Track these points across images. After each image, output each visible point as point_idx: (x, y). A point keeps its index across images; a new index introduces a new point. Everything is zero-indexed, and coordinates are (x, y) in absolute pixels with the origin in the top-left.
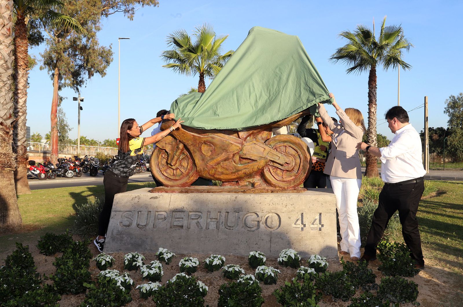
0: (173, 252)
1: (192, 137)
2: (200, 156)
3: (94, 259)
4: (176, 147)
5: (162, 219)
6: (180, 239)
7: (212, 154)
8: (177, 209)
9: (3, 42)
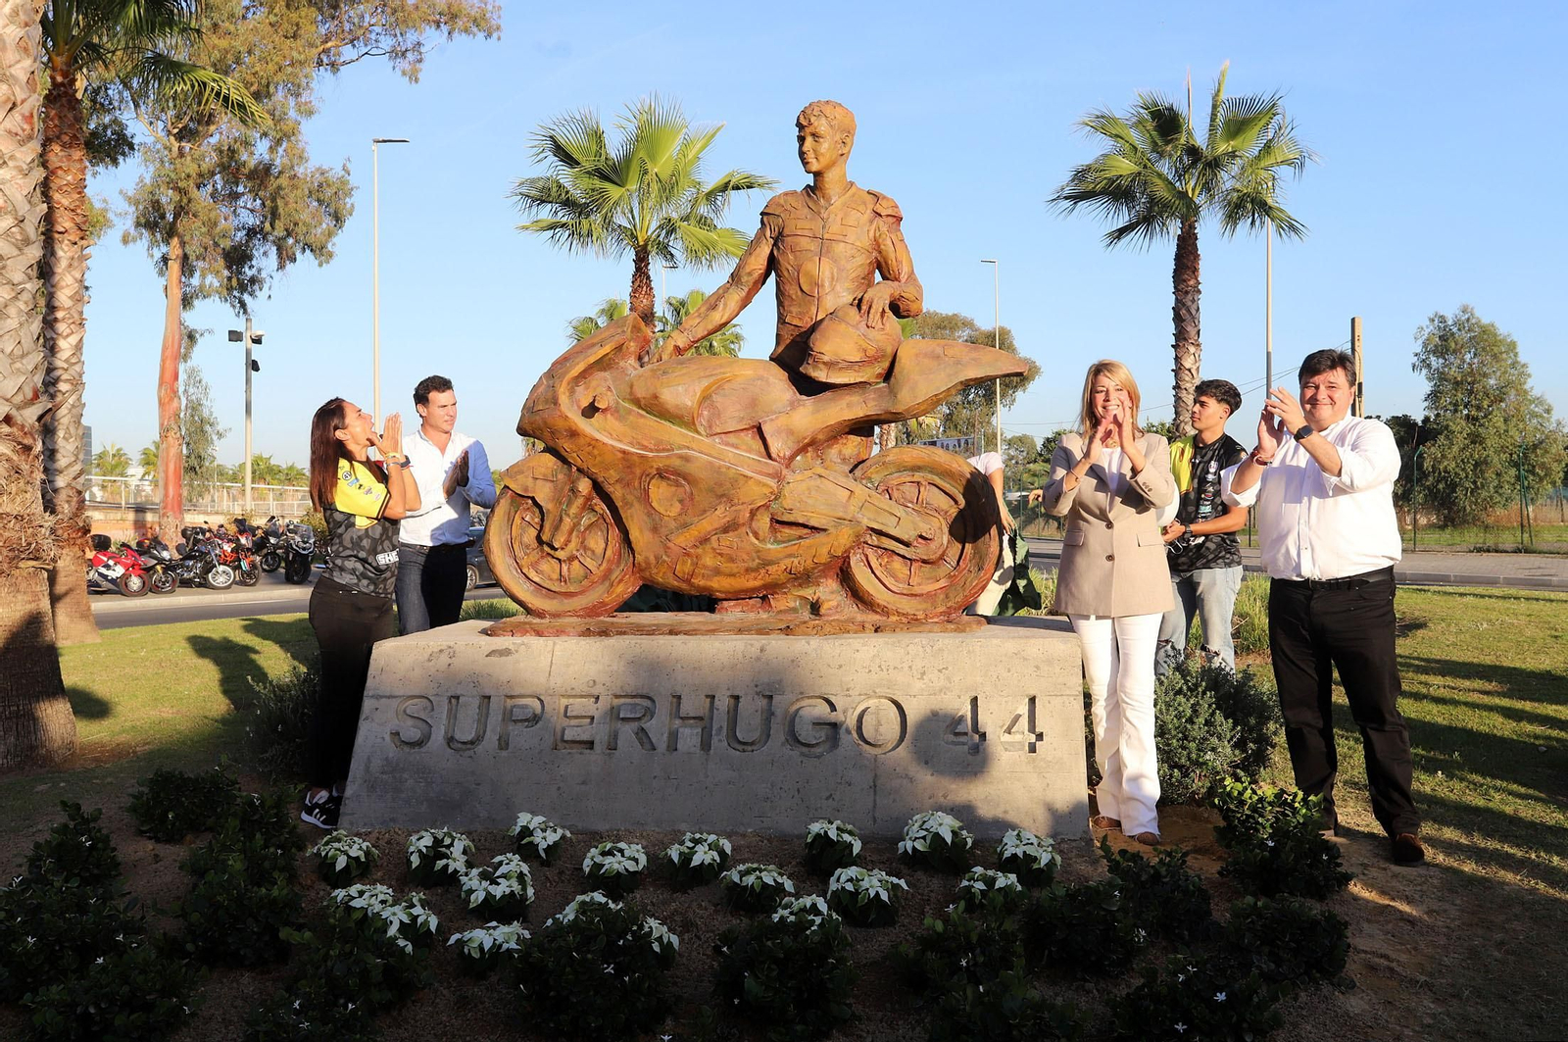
0: (563, 827)
1: (620, 455)
2: (645, 518)
3: (311, 850)
4: (569, 491)
5: (526, 720)
6: (584, 783)
7: (683, 512)
8: (573, 689)
9: (12, 157)
